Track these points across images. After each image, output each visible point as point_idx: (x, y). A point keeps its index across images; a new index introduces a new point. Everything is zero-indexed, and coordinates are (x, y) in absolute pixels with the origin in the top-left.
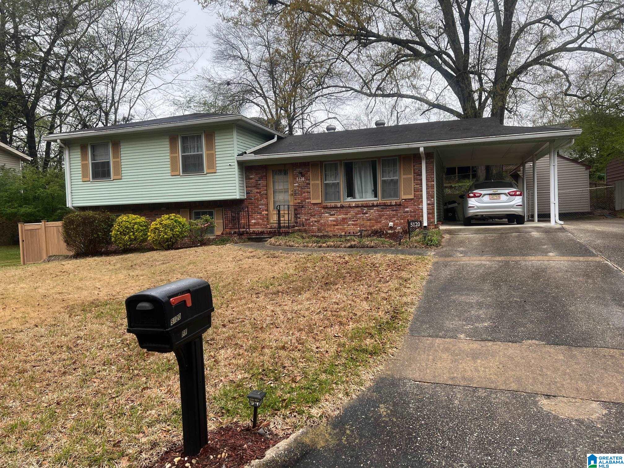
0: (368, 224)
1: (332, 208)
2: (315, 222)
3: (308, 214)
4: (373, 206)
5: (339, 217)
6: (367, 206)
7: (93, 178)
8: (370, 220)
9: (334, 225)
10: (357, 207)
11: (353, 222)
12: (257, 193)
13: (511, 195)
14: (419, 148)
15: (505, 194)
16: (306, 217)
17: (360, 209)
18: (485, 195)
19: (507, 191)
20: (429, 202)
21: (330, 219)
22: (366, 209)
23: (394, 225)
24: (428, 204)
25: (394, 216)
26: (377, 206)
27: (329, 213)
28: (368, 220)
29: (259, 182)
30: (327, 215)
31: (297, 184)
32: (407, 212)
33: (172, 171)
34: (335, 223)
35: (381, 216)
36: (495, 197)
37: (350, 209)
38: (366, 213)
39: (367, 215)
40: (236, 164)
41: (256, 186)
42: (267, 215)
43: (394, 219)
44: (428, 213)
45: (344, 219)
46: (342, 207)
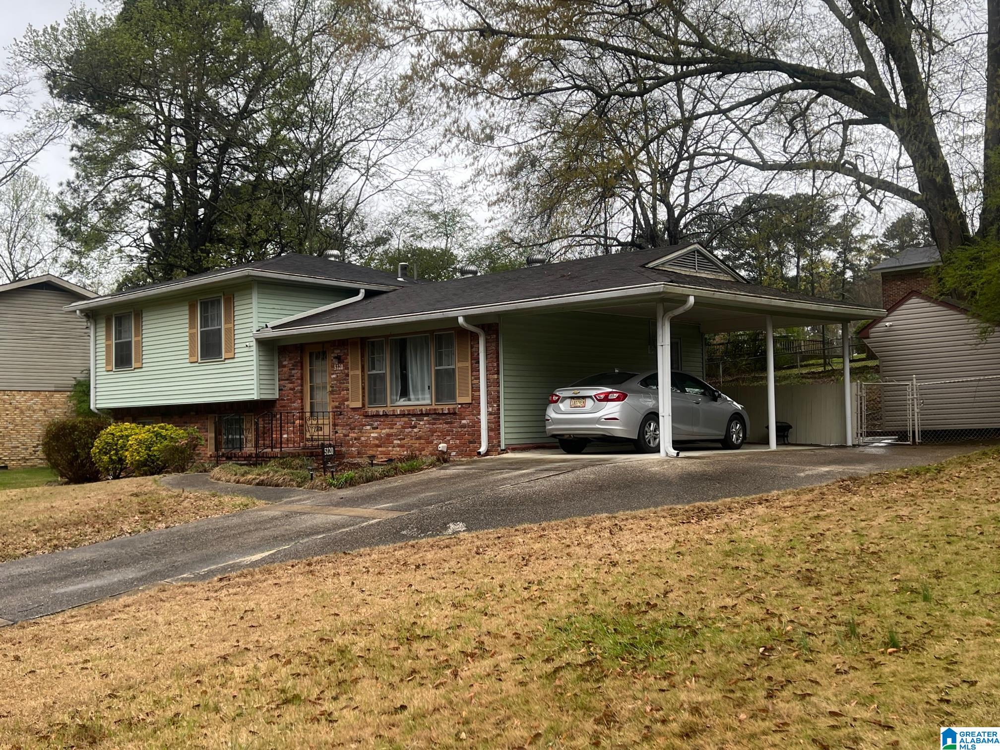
0: (417, 445)
1: (373, 416)
2: (355, 439)
3: (348, 425)
4: (422, 415)
5: (384, 431)
6: (414, 415)
7: (116, 366)
8: (420, 438)
9: (378, 446)
10: (403, 415)
11: (399, 442)
12: (291, 389)
13: (600, 400)
14: (456, 318)
15: (590, 397)
16: (344, 431)
17: (407, 419)
18: (565, 398)
19: (592, 393)
20: (490, 410)
21: (372, 435)
22: (414, 419)
23: (448, 448)
24: (490, 414)
25: (448, 433)
26: (427, 415)
27: (371, 425)
28: (417, 439)
29: (293, 372)
30: (368, 427)
31: (334, 376)
32: (464, 426)
33: (191, 356)
34: (377, 442)
35: (433, 431)
36: (578, 403)
37: (396, 419)
38: (415, 427)
39: (415, 430)
40: (254, 344)
41: (289, 379)
42: (302, 426)
43: (448, 438)
44: (490, 430)
45: (389, 435)
46: (386, 415)
